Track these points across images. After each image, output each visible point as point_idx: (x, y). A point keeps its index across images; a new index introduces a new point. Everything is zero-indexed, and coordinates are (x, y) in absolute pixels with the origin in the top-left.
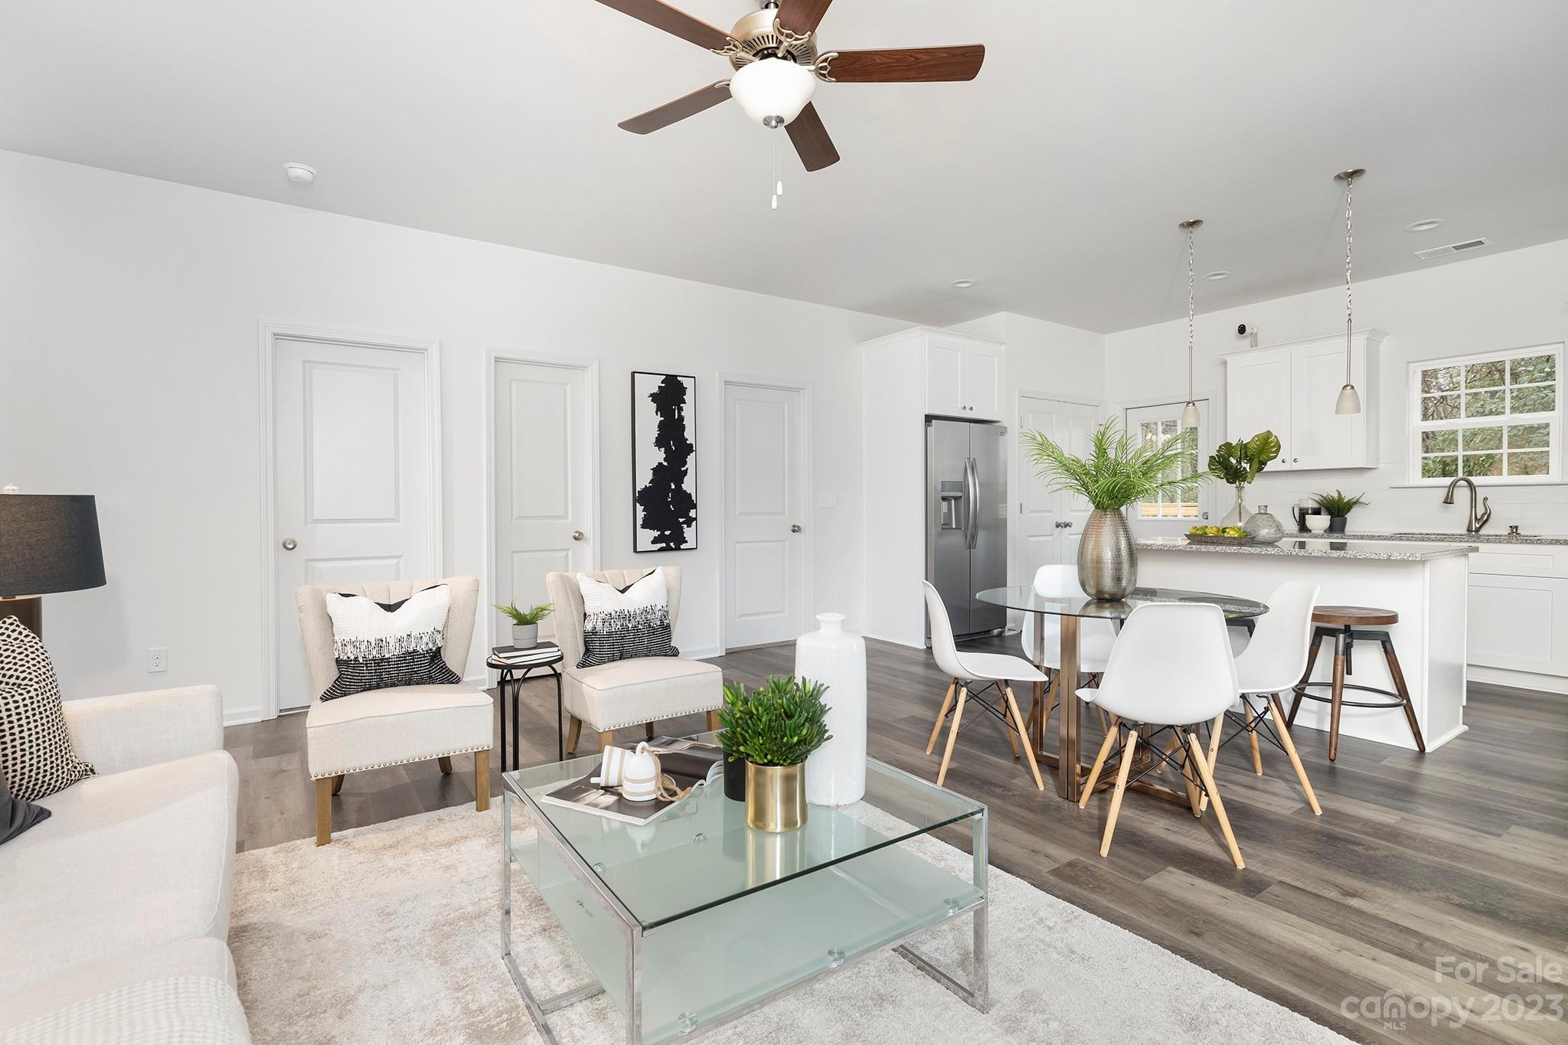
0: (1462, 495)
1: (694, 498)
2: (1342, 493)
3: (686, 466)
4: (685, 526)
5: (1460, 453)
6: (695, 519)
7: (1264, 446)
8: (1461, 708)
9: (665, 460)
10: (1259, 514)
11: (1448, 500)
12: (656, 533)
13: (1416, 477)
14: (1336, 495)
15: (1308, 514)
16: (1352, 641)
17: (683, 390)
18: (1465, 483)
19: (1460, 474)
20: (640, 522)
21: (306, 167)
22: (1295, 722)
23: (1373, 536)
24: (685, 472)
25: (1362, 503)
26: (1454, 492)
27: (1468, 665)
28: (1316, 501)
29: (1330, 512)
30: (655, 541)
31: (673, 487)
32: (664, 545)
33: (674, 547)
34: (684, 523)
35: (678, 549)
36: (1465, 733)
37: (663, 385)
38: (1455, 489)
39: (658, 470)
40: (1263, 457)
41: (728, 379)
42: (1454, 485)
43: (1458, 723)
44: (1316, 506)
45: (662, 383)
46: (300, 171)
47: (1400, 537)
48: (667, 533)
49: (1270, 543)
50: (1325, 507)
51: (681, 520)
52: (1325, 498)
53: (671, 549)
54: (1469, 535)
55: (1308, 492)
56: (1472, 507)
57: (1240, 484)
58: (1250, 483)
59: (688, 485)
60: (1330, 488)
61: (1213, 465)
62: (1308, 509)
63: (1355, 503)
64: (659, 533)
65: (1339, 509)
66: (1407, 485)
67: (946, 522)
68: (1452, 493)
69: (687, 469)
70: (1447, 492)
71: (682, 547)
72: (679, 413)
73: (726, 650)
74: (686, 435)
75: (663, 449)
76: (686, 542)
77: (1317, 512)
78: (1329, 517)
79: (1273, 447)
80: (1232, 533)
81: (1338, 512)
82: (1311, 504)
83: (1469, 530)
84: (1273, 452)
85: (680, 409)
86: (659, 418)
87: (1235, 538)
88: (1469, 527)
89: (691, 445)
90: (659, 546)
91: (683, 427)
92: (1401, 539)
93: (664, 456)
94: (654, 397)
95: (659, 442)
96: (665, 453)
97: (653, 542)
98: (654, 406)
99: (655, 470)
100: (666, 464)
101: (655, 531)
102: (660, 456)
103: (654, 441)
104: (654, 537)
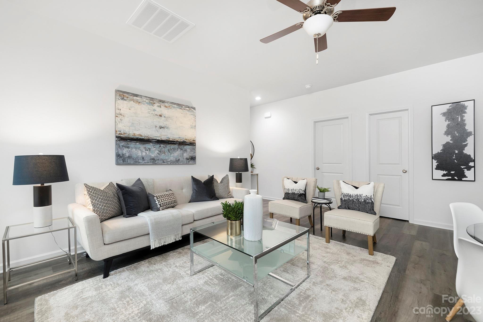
1: (473, 157)
3: (467, 142)
4: (465, 170)
6: (474, 167)
9: (451, 140)
12: (445, 172)
17: (465, 108)
20: (434, 167)
21: (309, 85)
24: (466, 145)
31: (456, 152)
32: (450, 177)
34: (464, 168)
35: (460, 180)
37: (451, 108)
39: (446, 146)
45: (449, 107)
46: (308, 86)
48: (453, 172)
53: (456, 180)
59: (468, 151)
64: (447, 172)
71: (463, 179)
72: (462, 119)
74: (467, 128)
75: (450, 136)
76: (467, 177)
85: (462, 117)
86: (447, 123)
89: (471, 132)
90: (447, 178)
91: (465, 125)
93: (451, 139)
94: (444, 114)
95: (447, 133)
96: (451, 137)
97: (442, 176)
98: (444, 118)
99: (444, 146)
100: (452, 142)
101: (444, 171)
102: (448, 139)
103: (444, 133)
104: (444, 174)
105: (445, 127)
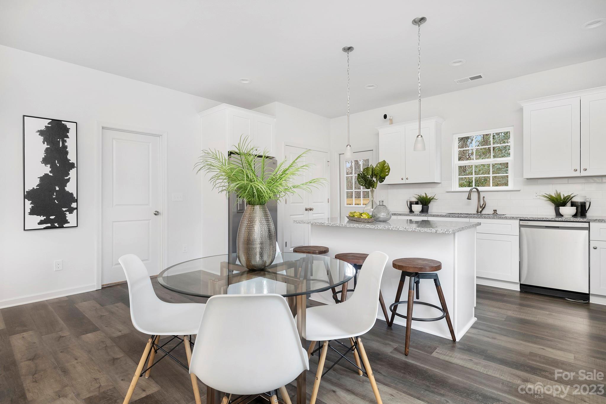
0: (474, 196)
1: (75, 195)
2: (427, 194)
3: (69, 176)
4: (67, 213)
5: (474, 176)
6: (77, 208)
7: (382, 169)
8: (474, 308)
9: (50, 172)
10: (380, 205)
11: (469, 198)
12: (42, 218)
13: (456, 187)
14: (425, 195)
15: (413, 204)
16: (419, 280)
17: (67, 130)
18: (475, 190)
19: (474, 186)
20: (27, 211)
22: (394, 322)
23: (438, 215)
24: (68, 180)
25: (435, 199)
26: (471, 194)
27: (477, 277)
28: (416, 198)
29: (422, 204)
30: (41, 223)
31: (57, 189)
32: (49, 225)
33: (57, 226)
34: (66, 211)
35: (61, 227)
36: (476, 323)
37: (50, 126)
38: (472, 193)
39: (44, 179)
40: (382, 175)
41: (105, 125)
42: (471, 191)
43: (472, 316)
44: (416, 200)
45: (48, 124)
47: (450, 215)
48: (52, 217)
49: (384, 221)
50: (420, 201)
51: (64, 209)
52: (420, 197)
53: (56, 227)
54: (477, 214)
55: (413, 194)
56: (478, 201)
57: (372, 189)
58: (376, 188)
59: (70, 188)
60: (422, 192)
61: (360, 179)
62: (413, 202)
63: (432, 199)
64: (45, 217)
65: (426, 202)
66: (453, 190)
67: (242, 209)
68: (470, 194)
69: (70, 178)
70: (468, 194)
71: (64, 226)
72: (63, 144)
73: (102, 286)
74: (69, 157)
75: (49, 166)
76: (69, 223)
77: (417, 203)
78: (421, 205)
79: (387, 169)
80: (364, 216)
81: (425, 203)
82: (414, 200)
83: (477, 212)
84: (387, 172)
85: (64, 142)
86: (46, 146)
87: (366, 219)
88: (477, 211)
89: (73, 164)
90: (45, 226)
91: (67, 153)
92: (449, 217)
93: (50, 169)
94: (41, 133)
95: (45, 161)
96: (50, 168)
97: (39, 224)
98: (41, 138)
99: (41, 179)
100: (51, 174)
101: (42, 216)
102: (47, 170)
103: (42, 160)
104: (41, 220)
105: (44, 152)
